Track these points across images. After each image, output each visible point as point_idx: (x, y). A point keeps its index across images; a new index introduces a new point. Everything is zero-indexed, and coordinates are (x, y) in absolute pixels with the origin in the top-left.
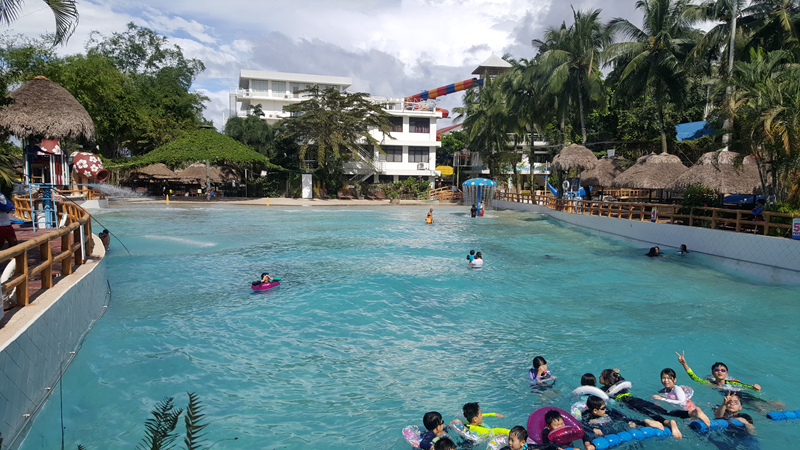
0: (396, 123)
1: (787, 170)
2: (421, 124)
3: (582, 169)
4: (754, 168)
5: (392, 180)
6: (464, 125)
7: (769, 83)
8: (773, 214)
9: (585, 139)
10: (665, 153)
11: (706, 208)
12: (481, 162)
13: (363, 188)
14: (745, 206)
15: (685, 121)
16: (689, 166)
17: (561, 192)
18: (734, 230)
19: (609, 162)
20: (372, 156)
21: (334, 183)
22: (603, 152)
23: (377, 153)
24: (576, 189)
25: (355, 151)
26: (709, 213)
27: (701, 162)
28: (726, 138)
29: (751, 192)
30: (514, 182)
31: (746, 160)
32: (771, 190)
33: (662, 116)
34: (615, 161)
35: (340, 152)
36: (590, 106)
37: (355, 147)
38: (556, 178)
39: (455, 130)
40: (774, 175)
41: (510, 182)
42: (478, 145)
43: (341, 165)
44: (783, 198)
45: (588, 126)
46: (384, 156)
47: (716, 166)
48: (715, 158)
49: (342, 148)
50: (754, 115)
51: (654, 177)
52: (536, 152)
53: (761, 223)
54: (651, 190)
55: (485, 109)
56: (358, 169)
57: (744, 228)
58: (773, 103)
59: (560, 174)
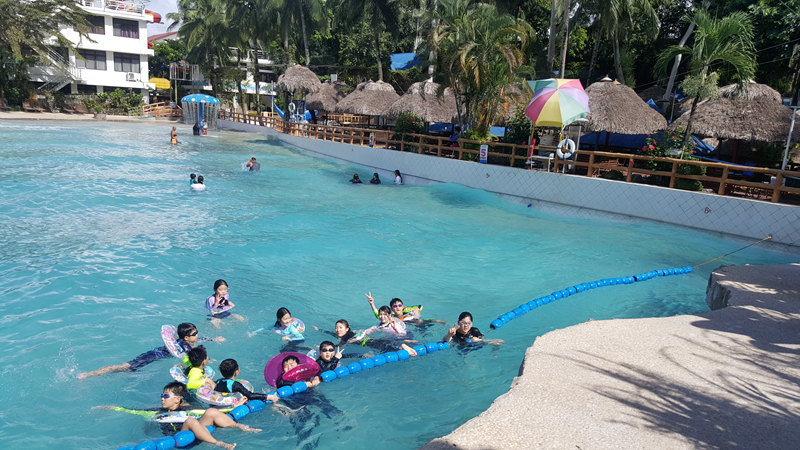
0: (96, 23)
1: (477, 102)
2: (128, 27)
3: (306, 92)
4: (452, 99)
5: (96, 91)
6: (180, 33)
7: (465, 20)
8: (466, 140)
9: (308, 61)
10: (380, 81)
11: (414, 135)
12: (202, 76)
13: (57, 100)
14: (446, 134)
15: (398, 51)
16: (401, 94)
17: (288, 114)
18: (436, 155)
19: (332, 86)
20: (66, 61)
21: (16, 91)
22: (327, 76)
23: (73, 58)
24: (302, 112)
25: (42, 53)
26: (417, 140)
27: (411, 92)
28: (431, 69)
29: (450, 121)
30: (240, 101)
31: (446, 92)
32: (465, 120)
33: (378, 44)
34: (337, 86)
35: (23, 54)
36: (312, 26)
37: (43, 48)
38: (283, 100)
39: (170, 38)
40: (467, 106)
41: (235, 101)
42: (197, 56)
43: (25, 69)
44: (474, 127)
45: (312, 48)
46: (82, 61)
47: (422, 95)
48: (422, 87)
49: (25, 48)
50: (454, 48)
51: (372, 104)
52: (261, 71)
53: (457, 149)
54: (369, 117)
55: (203, 17)
56: (48, 75)
57: (445, 154)
58: (467, 39)
59: (286, 95)
